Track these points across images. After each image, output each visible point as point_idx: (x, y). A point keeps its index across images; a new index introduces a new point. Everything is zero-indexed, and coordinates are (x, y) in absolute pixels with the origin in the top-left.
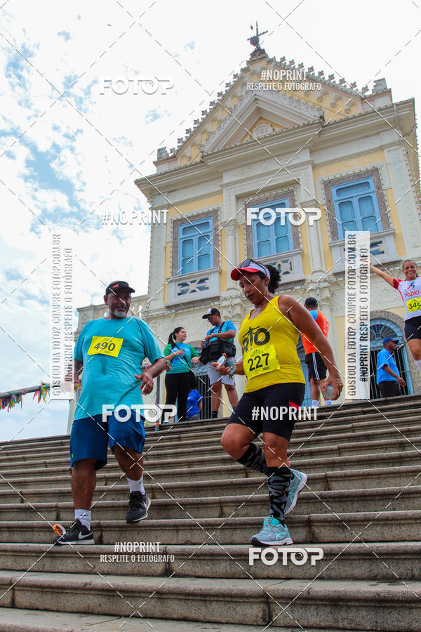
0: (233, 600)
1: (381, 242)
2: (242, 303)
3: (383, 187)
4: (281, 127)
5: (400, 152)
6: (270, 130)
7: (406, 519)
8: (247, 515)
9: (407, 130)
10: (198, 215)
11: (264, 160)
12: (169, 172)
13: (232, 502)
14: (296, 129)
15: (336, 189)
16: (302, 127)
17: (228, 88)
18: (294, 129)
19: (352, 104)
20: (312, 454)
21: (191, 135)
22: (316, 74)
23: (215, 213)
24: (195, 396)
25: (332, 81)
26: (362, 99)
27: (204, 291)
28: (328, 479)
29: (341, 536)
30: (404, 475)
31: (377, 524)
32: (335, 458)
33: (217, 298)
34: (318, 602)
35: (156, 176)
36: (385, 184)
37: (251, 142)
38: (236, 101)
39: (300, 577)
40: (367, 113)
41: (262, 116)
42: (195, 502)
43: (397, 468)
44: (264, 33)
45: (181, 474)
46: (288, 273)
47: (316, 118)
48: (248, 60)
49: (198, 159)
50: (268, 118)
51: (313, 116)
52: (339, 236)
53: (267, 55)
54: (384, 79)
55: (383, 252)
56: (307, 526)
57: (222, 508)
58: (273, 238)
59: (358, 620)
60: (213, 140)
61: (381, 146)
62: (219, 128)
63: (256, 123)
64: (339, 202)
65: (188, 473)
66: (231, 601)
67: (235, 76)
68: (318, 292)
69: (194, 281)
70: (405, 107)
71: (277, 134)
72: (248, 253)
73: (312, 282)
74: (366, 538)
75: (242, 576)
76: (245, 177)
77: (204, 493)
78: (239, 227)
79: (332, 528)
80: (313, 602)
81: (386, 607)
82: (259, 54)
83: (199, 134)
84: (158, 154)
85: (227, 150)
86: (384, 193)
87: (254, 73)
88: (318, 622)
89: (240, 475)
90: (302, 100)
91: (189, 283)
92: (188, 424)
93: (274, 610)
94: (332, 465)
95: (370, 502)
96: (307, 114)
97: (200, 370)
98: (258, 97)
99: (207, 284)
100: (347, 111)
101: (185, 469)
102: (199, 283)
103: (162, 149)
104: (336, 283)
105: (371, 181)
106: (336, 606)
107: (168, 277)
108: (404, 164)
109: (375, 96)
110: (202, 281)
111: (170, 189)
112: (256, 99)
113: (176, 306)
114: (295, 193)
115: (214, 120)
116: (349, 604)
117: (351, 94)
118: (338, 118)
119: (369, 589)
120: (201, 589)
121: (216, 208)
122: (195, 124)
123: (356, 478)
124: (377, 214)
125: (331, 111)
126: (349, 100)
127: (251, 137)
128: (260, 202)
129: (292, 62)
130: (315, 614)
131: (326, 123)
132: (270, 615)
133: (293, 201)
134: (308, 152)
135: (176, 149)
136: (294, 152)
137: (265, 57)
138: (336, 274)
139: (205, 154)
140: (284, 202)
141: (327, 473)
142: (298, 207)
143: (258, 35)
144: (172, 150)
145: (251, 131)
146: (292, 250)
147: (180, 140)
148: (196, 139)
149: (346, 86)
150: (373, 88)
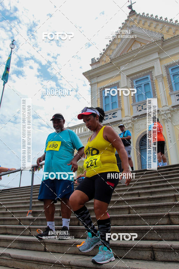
0: (137, 249)
4: (145, 44)
6: (139, 46)
11: (138, 59)
12: (97, 68)
13: (134, 207)
15: (171, 69)
16: (154, 43)
18: (150, 44)
19: (177, 30)
21: (105, 51)
22: (159, 19)
23: (118, 84)
25: (166, 21)
27: (115, 118)
28: (176, 197)
33: (121, 121)
34: (175, 251)
35: (91, 70)
37: (131, 52)
42: (118, 208)
44: (134, 3)
48: (128, 16)
49: (109, 62)
50: (138, 41)
51: (159, 37)
52: (173, 90)
53: (136, 13)
56: (168, 217)
57: (129, 210)
58: (144, 93)
60: (115, 53)
62: (117, 47)
63: (134, 42)
64: (172, 75)
66: (137, 250)
67: (123, 24)
68: (165, 115)
69: (111, 114)
71: (143, 47)
72: (133, 100)
76: (130, 67)
77: (121, 204)
82: (133, 12)
83: (109, 51)
84: (92, 61)
85: (121, 56)
88: (176, 259)
89: (136, 196)
90: (153, 31)
91: (108, 115)
93: (156, 254)
96: (156, 37)
98: (133, 32)
99: (116, 115)
100: (174, 33)
102: (113, 115)
103: (93, 59)
104: (173, 111)
110: (114, 114)
111: (98, 76)
112: (133, 33)
114: (152, 72)
115: (115, 44)
117: (175, 25)
118: (170, 37)
120: (123, 245)
121: (118, 82)
122: (106, 46)
125: (167, 34)
126: (175, 28)
127: (131, 49)
128: (137, 77)
129: (148, 14)
130: (175, 256)
131: (165, 40)
132: (154, 256)
133: (152, 76)
134: (157, 53)
135: (99, 58)
136: (151, 54)
137: (135, 14)
138: (173, 107)
139: (112, 59)
140: (148, 76)
141: (175, 194)
142: (154, 79)
143: (132, 4)
144: (97, 59)
145: (131, 47)
146: (153, 97)
147: (101, 54)
148: (107, 53)
149: (173, 22)
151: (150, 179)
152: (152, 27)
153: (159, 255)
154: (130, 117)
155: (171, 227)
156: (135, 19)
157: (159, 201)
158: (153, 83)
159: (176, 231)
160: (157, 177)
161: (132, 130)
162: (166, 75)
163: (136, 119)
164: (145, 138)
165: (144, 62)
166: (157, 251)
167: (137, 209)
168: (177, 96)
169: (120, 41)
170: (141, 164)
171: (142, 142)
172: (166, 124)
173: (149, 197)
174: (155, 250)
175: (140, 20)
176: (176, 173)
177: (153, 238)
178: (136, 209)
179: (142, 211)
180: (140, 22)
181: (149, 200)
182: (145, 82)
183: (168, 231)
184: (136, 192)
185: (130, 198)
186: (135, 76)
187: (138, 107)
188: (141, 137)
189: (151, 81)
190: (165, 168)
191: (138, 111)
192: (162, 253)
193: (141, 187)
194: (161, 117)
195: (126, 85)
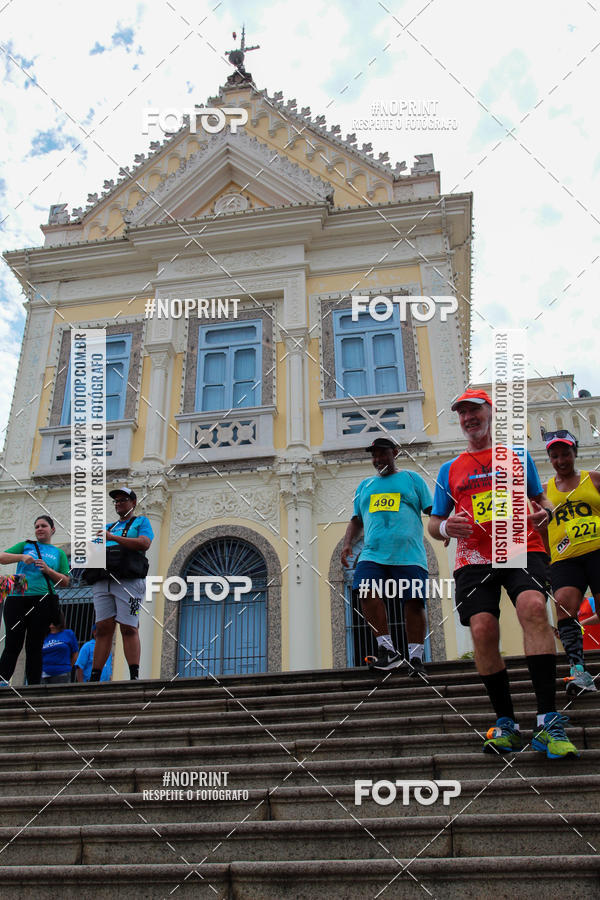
1: (401, 410)
2: (166, 486)
3: (413, 323)
4: (265, 204)
6: (244, 205)
8: (126, 860)
9: (458, 240)
11: (230, 252)
12: (67, 248)
13: (102, 835)
14: (288, 210)
15: (340, 315)
16: (297, 208)
17: (184, 125)
18: (284, 209)
19: (380, 186)
21: (113, 192)
22: (329, 129)
23: (136, 328)
24: (69, 640)
25: (352, 144)
26: (395, 181)
28: (272, 800)
31: (342, 882)
33: (124, 473)
35: (43, 250)
37: (212, 219)
38: (194, 149)
40: (400, 204)
41: (236, 181)
42: (36, 834)
44: (253, 48)
45: (19, 782)
46: (247, 442)
47: (321, 199)
48: (223, 85)
49: (120, 234)
50: (243, 186)
51: (317, 194)
52: (337, 393)
53: (254, 84)
54: (431, 156)
55: (404, 427)
56: (223, 883)
58: (229, 383)
60: (147, 207)
61: (416, 259)
62: (161, 187)
63: (227, 186)
64: (342, 338)
65: (31, 780)
68: (294, 479)
70: (457, 204)
71: (256, 214)
72: (185, 401)
73: (286, 462)
77: (58, 817)
78: (176, 357)
79: (268, 887)
82: (241, 80)
83: (127, 193)
84: (52, 213)
85: (170, 225)
86: (415, 333)
89: (124, 786)
90: (301, 166)
92: (46, 688)
95: (334, 843)
96: (306, 189)
97: (81, 594)
98: (231, 150)
99: (109, 444)
100: (371, 195)
101: (26, 773)
103: (60, 206)
104: (325, 468)
105: (396, 310)
107: (43, 427)
108: (448, 290)
109: (414, 179)
111: (66, 278)
112: (228, 152)
113: (51, 478)
114: (274, 313)
115: (154, 174)
117: (378, 168)
118: (355, 204)
121: (139, 320)
122: (120, 174)
123: (317, 800)
124: (400, 365)
125: (345, 190)
126: (375, 178)
127: (213, 211)
129: (293, 103)
131: (335, 209)
133: (269, 324)
134: (301, 249)
135: (84, 210)
137: (250, 87)
138: (326, 454)
139: (131, 227)
140: (255, 325)
141: (271, 789)
142: (277, 338)
143: (244, 49)
144: (76, 212)
145: (213, 201)
146: (259, 403)
147: (91, 197)
148: (119, 199)
149: (372, 155)
150: (413, 166)
151: (191, 720)
152: (301, 154)
154: (163, 463)
156: (246, 107)
157: (208, 813)
158: (271, 351)
160: (219, 714)
161: (161, 514)
162: (321, 334)
163: (185, 475)
164: (205, 554)
165: (252, 267)
167: (116, 843)
168: (344, 416)
169: (178, 167)
170: (176, 655)
171: (191, 569)
172: (292, 514)
175: (263, 116)
176: (292, 707)
178: (110, 843)
179: (133, 851)
180: (260, 121)
182: (242, 341)
184: (128, 769)
185: (96, 795)
187: (199, 430)
188: (193, 548)
189: (263, 343)
190: (256, 684)
191: (198, 444)
193: (150, 749)
194: (279, 484)
195: (170, 338)
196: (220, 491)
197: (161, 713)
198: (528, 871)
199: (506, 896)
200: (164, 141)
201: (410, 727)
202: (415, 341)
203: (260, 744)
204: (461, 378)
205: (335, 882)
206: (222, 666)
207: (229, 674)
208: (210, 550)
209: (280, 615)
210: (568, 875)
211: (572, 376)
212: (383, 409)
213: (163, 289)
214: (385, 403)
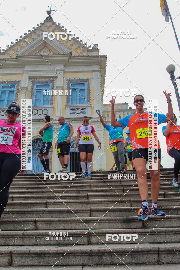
1: (85, 109)
3: (90, 87)
4: (54, 53)
5: (99, 75)
6: (49, 53)
7: (74, 221)
8: (10, 218)
10: (11, 82)
11: (44, 64)
12: (0, 59)
14: (60, 55)
15: (72, 84)
16: (62, 55)
17: (34, 29)
18: (59, 55)
19: (84, 51)
20: (42, 192)
21: (13, 46)
23: (18, 83)
25: (78, 39)
26: (88, 50)
28: (47, 204)
29: (48, 227)
30: (78, 203)
31: (63, 223)
32: (52, 195)
34: (33, 255)
36: (91, 86)
37: (39, 56)
38: (36, 36)
39: (28, 245)
40: (89, 56)
41: (47, 46)
43: (75, 200)
44: (53, 11)
47: (69, 53)
48: (45, 20)
49: (15, 57)
50: (49, 48)
51: (67, 51)
52: (70, 103)
54: (97, 45)
55: (86, 113)
58: (42, 99)
59: (48, 262)
60: (23, 50)
61: (92, 71)
62: (27, 45)
63: (44, 47)
64: (72, 89)
67: (38, 25)
69: (4, 111)
70: (103, 58)
71: (51, 55)
73: (56, 120)
74: (58, 228)
75: (2, 245)
76: (35, 70)
78: (28, 91)
79: (45, 224)
80: (31, 255)
81: (60, 256)
82: (50, 19)
83: (17, 46)
85: (29, 56)
86: (90, 89)
87: (46, 26)
88: (32, 263)
90: (64, 43)
91: (1, 111)
93: (14, 259)
94: (50, 198)
95: (62, 214)
96: (65, 50)
100: (82, 53)
105: (86, 83)
106: (40, 256)
108: (99, 80)
109: (93, 50)
114: (55, 82)
115: (25, 42)
116: (46, 255)
117: (84, 46)
118: (77, 55)
119: (55, 249)
121: (19, 80)
122: (16, 41)
123: (59, 204)
124: (86, 97)
125: (75, 51)
126: (83, 49)
127: (40, 53)
128: (39, 82)
129: (63, 27)
130: (31, 260)
131: (72, 56)
132: (12, 262)
133: (53, 85)
134: (63, 65)
135: (5, 49)
136: (57, 64)
137: (52, 21)
139: (18, 55)
140: (49, 84)
141: (47, 201)
142: (55, 88)
143: (51, 11)
144: (3, 50)
145: (40, 50)
146: (49, 105)
147: (7, 46)
148: (15, 47)
149: (82, 43)
150: (93, 47)
151: (28, 184)
153: (17, 260)
155: (35, 232)
156: (51, 26)
157: (31, 207)
159: (38, 237)
160: (35, 182)
162: (66, 88)
165: (49, 69)
166: (15, 256)
168: (71, 109)
169: (31, 40)
172: (56, 133)
173: (22, 202)
174: (13, 256)
175: (55, 29)
177: (16, 244)
178: (6, 214)
180: (54, 31)
181: (21, 205)
182: (46, 88)
183: (31, 236)
184: (11, 196)
186: (38, 80)
187: (34, 110)
189: (51, 89)
191: (33, 114)
192: (20, 258)
193: (17, 191)
195: (27, 86)
196: (38, 126)
197: (20, 182)
198: (108, 220)
199: (102, 226)
200: (28, 33)
201: (82, 187)
202: (90, 92)
203: (45, 190)
204: (101, 102)
205: (62, 223)
206: (37, 170)
207: (38, 173)
208: (35, 142)
209: (52, 158)
210: (116, 221)
211: (128, 103)
212: (81, 108)
213: (26, 73)
214: (82, 107)
